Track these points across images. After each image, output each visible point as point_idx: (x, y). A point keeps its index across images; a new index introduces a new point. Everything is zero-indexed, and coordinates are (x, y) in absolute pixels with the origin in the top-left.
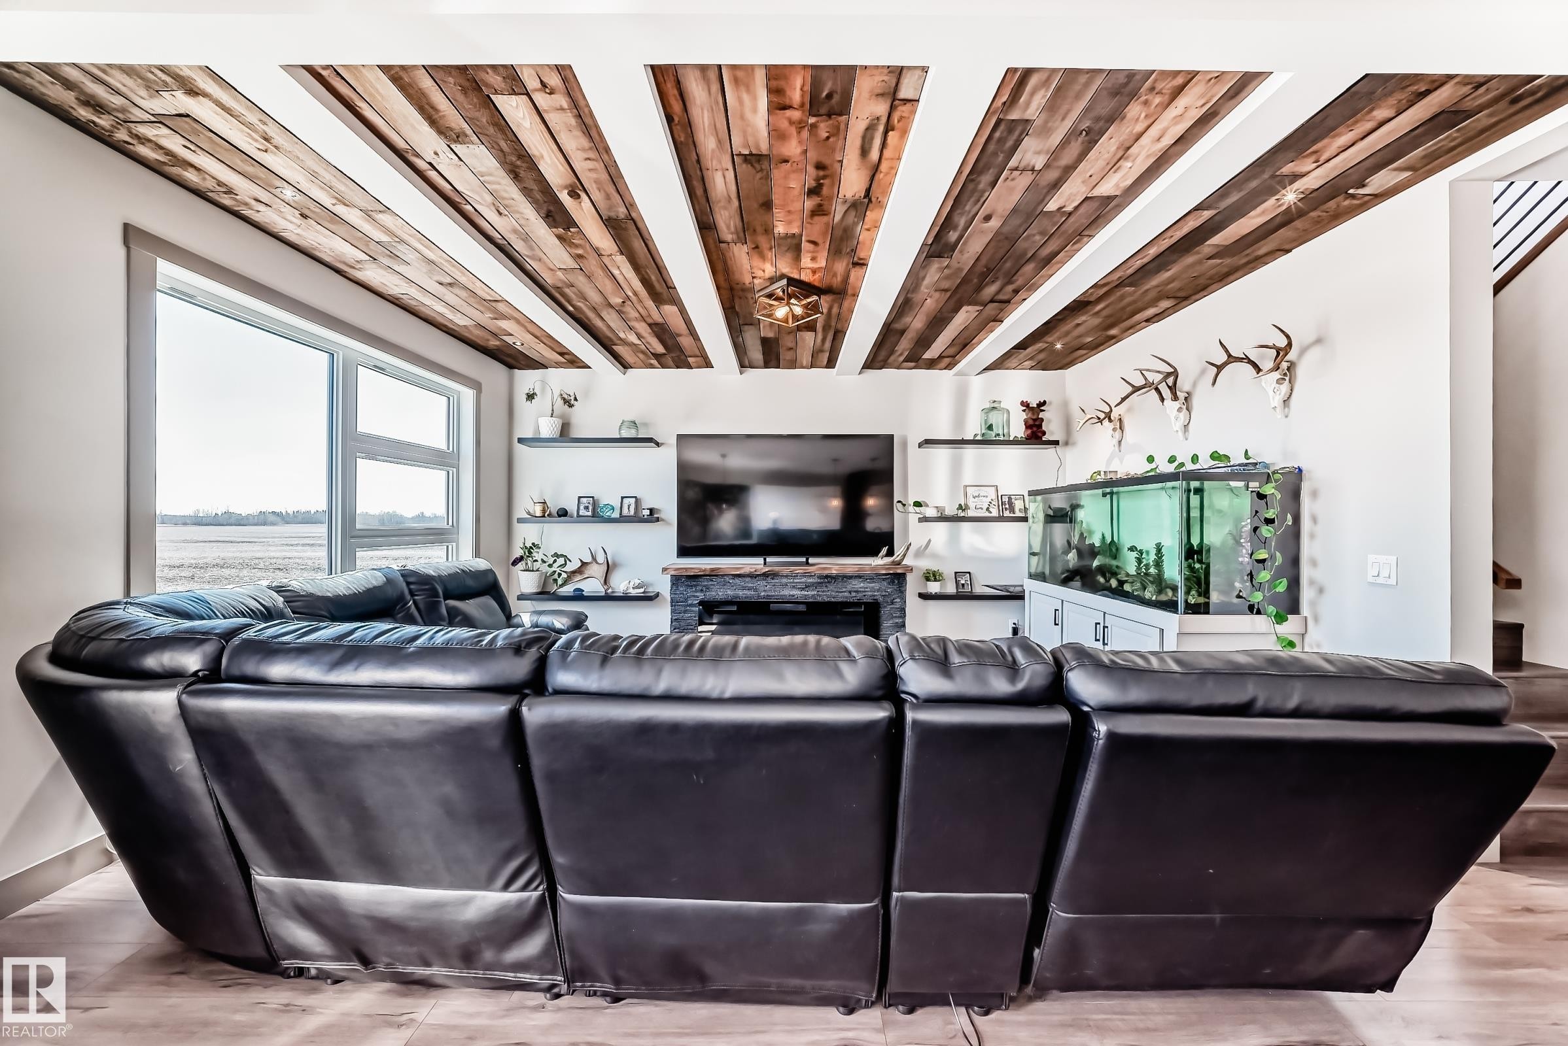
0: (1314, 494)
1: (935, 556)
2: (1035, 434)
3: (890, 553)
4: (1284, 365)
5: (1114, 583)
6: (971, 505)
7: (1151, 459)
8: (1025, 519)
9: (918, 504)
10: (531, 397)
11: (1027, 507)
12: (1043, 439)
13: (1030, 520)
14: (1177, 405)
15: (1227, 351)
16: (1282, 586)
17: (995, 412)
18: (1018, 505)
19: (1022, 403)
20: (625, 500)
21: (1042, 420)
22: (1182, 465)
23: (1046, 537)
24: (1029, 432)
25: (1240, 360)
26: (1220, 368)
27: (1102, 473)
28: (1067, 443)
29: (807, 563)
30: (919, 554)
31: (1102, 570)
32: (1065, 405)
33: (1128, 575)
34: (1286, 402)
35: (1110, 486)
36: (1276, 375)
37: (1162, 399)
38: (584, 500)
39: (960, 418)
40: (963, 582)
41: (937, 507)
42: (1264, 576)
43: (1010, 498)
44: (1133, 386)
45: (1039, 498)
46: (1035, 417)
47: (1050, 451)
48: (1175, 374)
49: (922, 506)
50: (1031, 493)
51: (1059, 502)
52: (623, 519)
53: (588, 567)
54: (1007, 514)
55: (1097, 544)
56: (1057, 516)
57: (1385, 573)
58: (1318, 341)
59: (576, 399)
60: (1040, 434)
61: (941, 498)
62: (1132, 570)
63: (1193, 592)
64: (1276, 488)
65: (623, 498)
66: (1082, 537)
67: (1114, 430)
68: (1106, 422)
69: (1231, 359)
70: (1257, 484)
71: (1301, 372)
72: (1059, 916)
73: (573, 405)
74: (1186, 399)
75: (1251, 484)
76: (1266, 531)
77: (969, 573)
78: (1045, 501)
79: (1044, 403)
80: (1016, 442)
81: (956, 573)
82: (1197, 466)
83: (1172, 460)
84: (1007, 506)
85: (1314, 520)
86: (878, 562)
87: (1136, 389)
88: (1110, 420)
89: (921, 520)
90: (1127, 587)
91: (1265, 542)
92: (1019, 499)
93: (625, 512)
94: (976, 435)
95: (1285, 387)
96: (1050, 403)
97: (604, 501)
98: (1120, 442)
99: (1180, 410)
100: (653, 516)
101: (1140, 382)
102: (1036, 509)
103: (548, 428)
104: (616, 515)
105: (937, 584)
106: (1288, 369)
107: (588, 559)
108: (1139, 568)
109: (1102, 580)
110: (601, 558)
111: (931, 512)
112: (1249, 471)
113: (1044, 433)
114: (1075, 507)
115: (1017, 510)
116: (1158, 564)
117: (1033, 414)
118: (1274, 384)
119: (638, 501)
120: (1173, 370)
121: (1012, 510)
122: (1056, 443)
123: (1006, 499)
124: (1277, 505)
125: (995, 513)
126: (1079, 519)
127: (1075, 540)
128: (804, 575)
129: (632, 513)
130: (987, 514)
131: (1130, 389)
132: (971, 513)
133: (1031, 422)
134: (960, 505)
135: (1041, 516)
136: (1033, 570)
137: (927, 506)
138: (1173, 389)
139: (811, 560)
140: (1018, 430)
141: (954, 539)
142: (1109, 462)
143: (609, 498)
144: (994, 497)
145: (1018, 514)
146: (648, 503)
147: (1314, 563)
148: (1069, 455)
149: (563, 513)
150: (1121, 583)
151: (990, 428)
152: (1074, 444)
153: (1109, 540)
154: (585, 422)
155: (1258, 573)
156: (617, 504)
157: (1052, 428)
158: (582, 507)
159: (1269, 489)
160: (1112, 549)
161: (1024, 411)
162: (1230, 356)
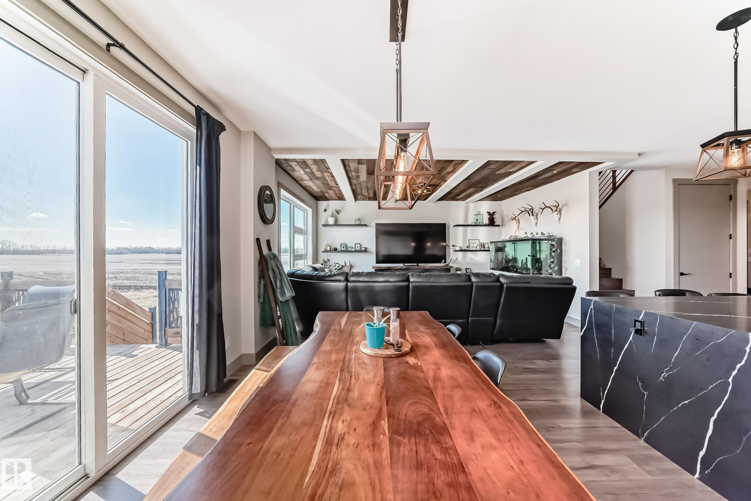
0: (565, 244)
1: (459, 263)
2: (492, 223)
3: (445, 262)
4: (558, 210)
5: (515, 269)
6: (471, 246)
7: (526, 233)
8: (489, 251)
9: (453, 246)
10: (325, 210)
11: (489, 246)
12: (495, 224)
13: (490, 251)
14: (533, 217)
15: (545, 205)
16: (556, 268)
17: (479, 216)
18: (486, 246)
19: (488, 212)
20: (356, 245)
21: (494, 218)
22: (534, 235)
23: (496, 256)
24: (490, 222)
25: (548, 207)
26: (543, 209)
27: (513, 236)
28: (502, 225)
29: (418, 265)
30: (454, 262)
31: (512, 266)
32: (502, 213)
33: (519, 267)
34: (559, 219)
35: (515, 241)
36: (556, 212)
37: (530, 215)
38: (342, 245)
39: (466, 217)
40: (468, 271)
41: (460, 247)
42: (552, 266)
43: (484, 244)
44: (521, 211)
45: (493, 244)
46: (492, 217)
47: (497, 228)
48: (532, 209)
49: (455, 246)
50: (491, 242)
51: (500, 245)
52: (356, 251)
53: (344, 267)
54: (483, 249)
55: (511, 258)
56: (500, 250)
57: (578, 264)
58: (566, 205)
59: (340, 211)
60: (494, 223)
61: (460, 244)
62: (520, 265)
63: (536, 271)
64: (555, 243)
65: (355, 244)
66: (506, 256)
67: (517, 223)
68: (514, 220)
69: (546, 207)
70: (551, 242)
71: (563, 212)
72: (498, 321)
73: (339, 213)
74: (536, 215)
75: (549, 242)
76: (553, 254)
77: (470, 268)
78: (495, 245)
79: (495, 212)
80: (485, 225)
81: (466, 268)
82: (538, 236)
83: (532, 233)
84: (483, 246)
85: (565, 251)
86: (442, 265)
87: (522, 212)
88: (515, 220)
89: (454, 251)
90: (519, 270)
91: (553, 257)
92: (487, 244)
93: (356, 249)
94: (472, 223)
95: (559, 216)
96: (497, 212)
97: (349, 245)
98: (518, 227)
99: (534, 219)
100: (366, 251)
101: (523, 210)
102: (492, 248)
103: (331, 221)
104: (354, 250)
105: (460, 272)
106: (560, 211)
107: (344, 265)
108: (522, 265)
109: (512, 269)
110: (348, 264)
111: (458, 249)
112: (550, 238)
113: (495, 222)
114: (505, 247)
115: (486, 247)
116: (526, 263)
117: (491, 216)
118: (556, 215)
119: (360, 245)
120: (532, 208)
121: (484, 247)
122: (499, 226)
123: (482, 244)
124: (556, 247)
125: (478, 249)
126: (506, 250)
127: (504, 257)
128: (417, 269)
129: (359, 249)
130: (476, 249)
131: (521, 212)
132: (471, 249)
133: (490, 219)
134: (467, 246)
135: (494, 250)
136: (491, 268)
137: (456, 246)
138: (532, 213)
139: (419, 264)
140: (486, 221)
141: (464, 257)
142: (515, 233)
143: (351, 244)
144: (478, 243)
145: (486, 249)
146: (364, 245)
147: (565, 262)
148: (503, 229)
149: (336, 250)
150: (517, 269)
151: (477, 220)
152: (505, 226)
153: (514, 257)
154: (342, 219)
155: (551, 265)
156: (354, 246)
157: (497, 221)
158: (342, 247)
159: (553, 243)
160: (515, 260)
161: (488, 215)
162: (545, 206)
